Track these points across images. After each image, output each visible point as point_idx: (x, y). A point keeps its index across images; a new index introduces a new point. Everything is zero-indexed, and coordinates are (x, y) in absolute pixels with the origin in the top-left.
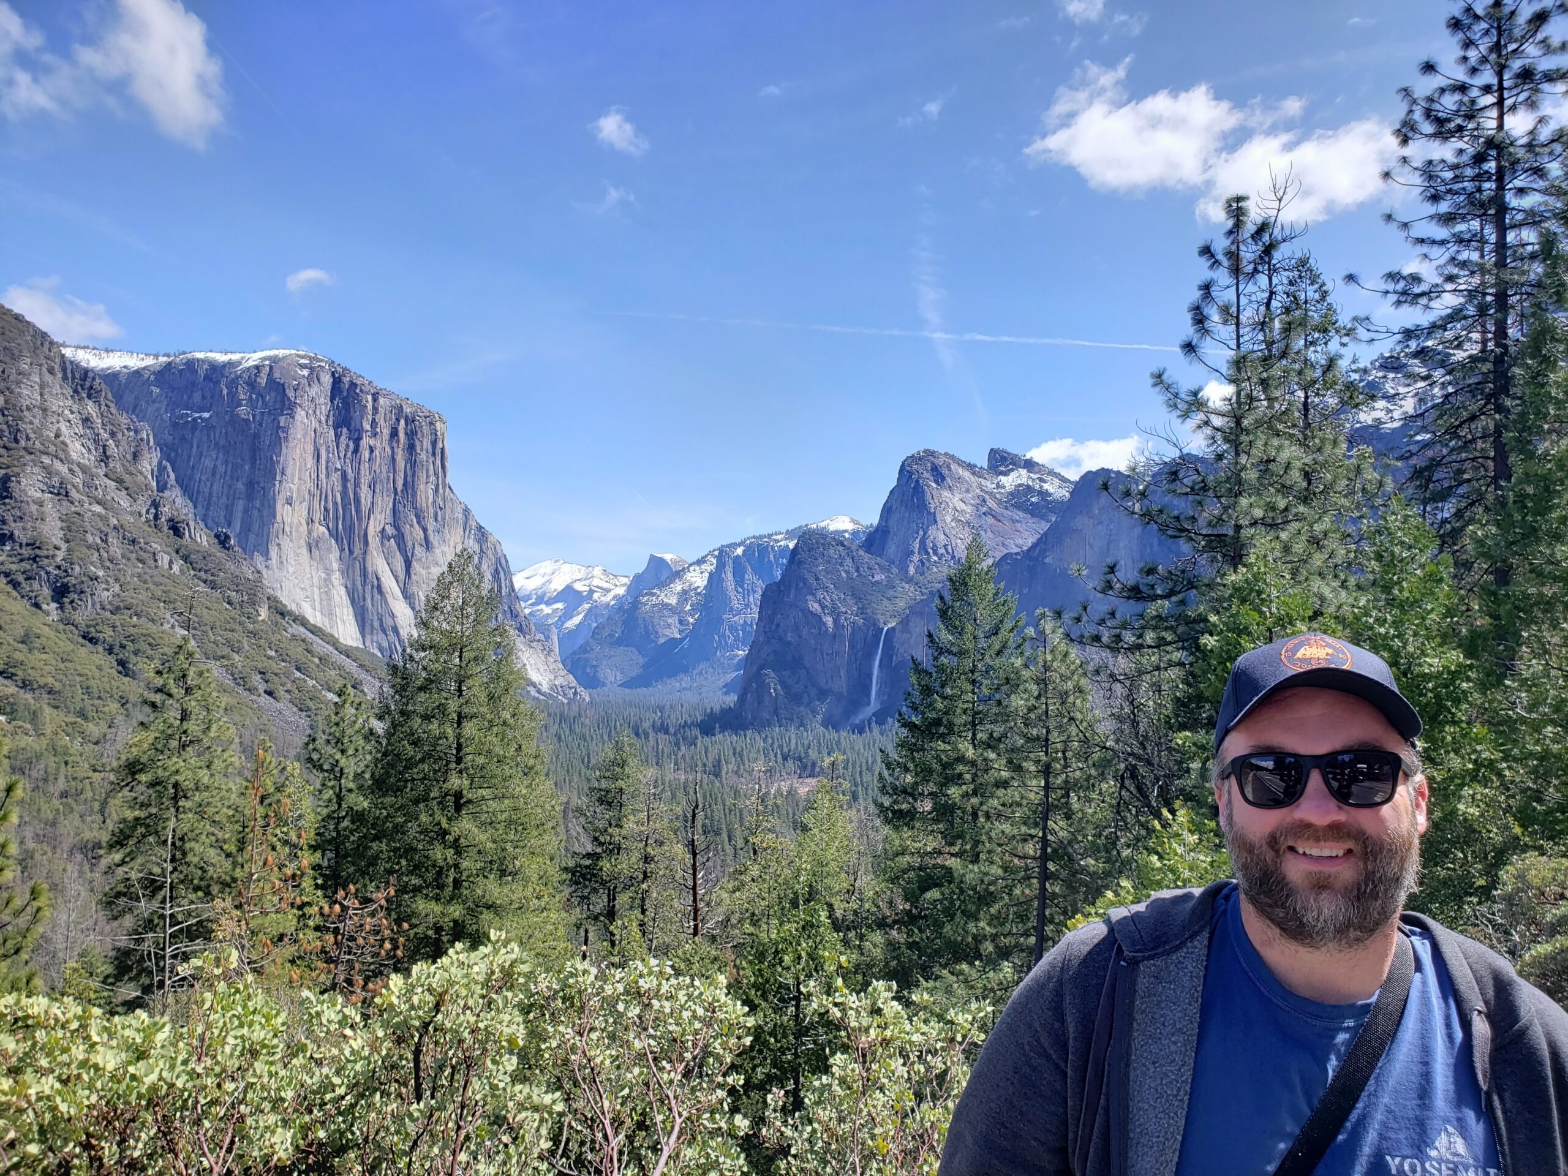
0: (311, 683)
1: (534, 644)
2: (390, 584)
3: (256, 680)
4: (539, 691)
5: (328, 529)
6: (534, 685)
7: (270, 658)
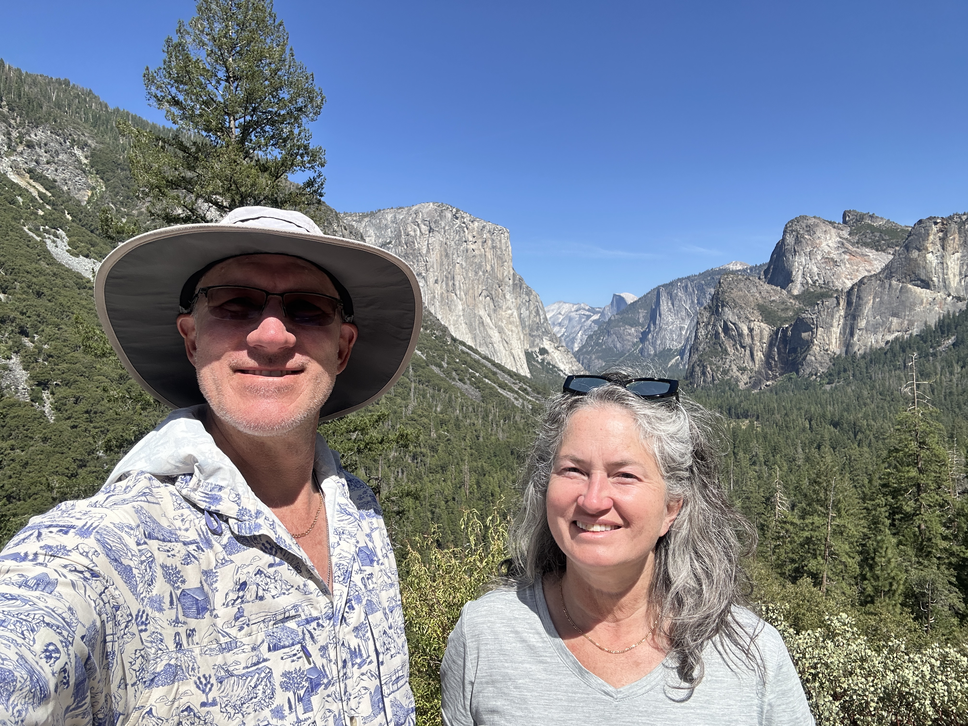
0: (477, 374)
1: (560, 348)
2: (486, 320)
3: (454, 373)
4: (564, 374)
5: (456, 295)
6: (562, 371)
7: (456, 362)
